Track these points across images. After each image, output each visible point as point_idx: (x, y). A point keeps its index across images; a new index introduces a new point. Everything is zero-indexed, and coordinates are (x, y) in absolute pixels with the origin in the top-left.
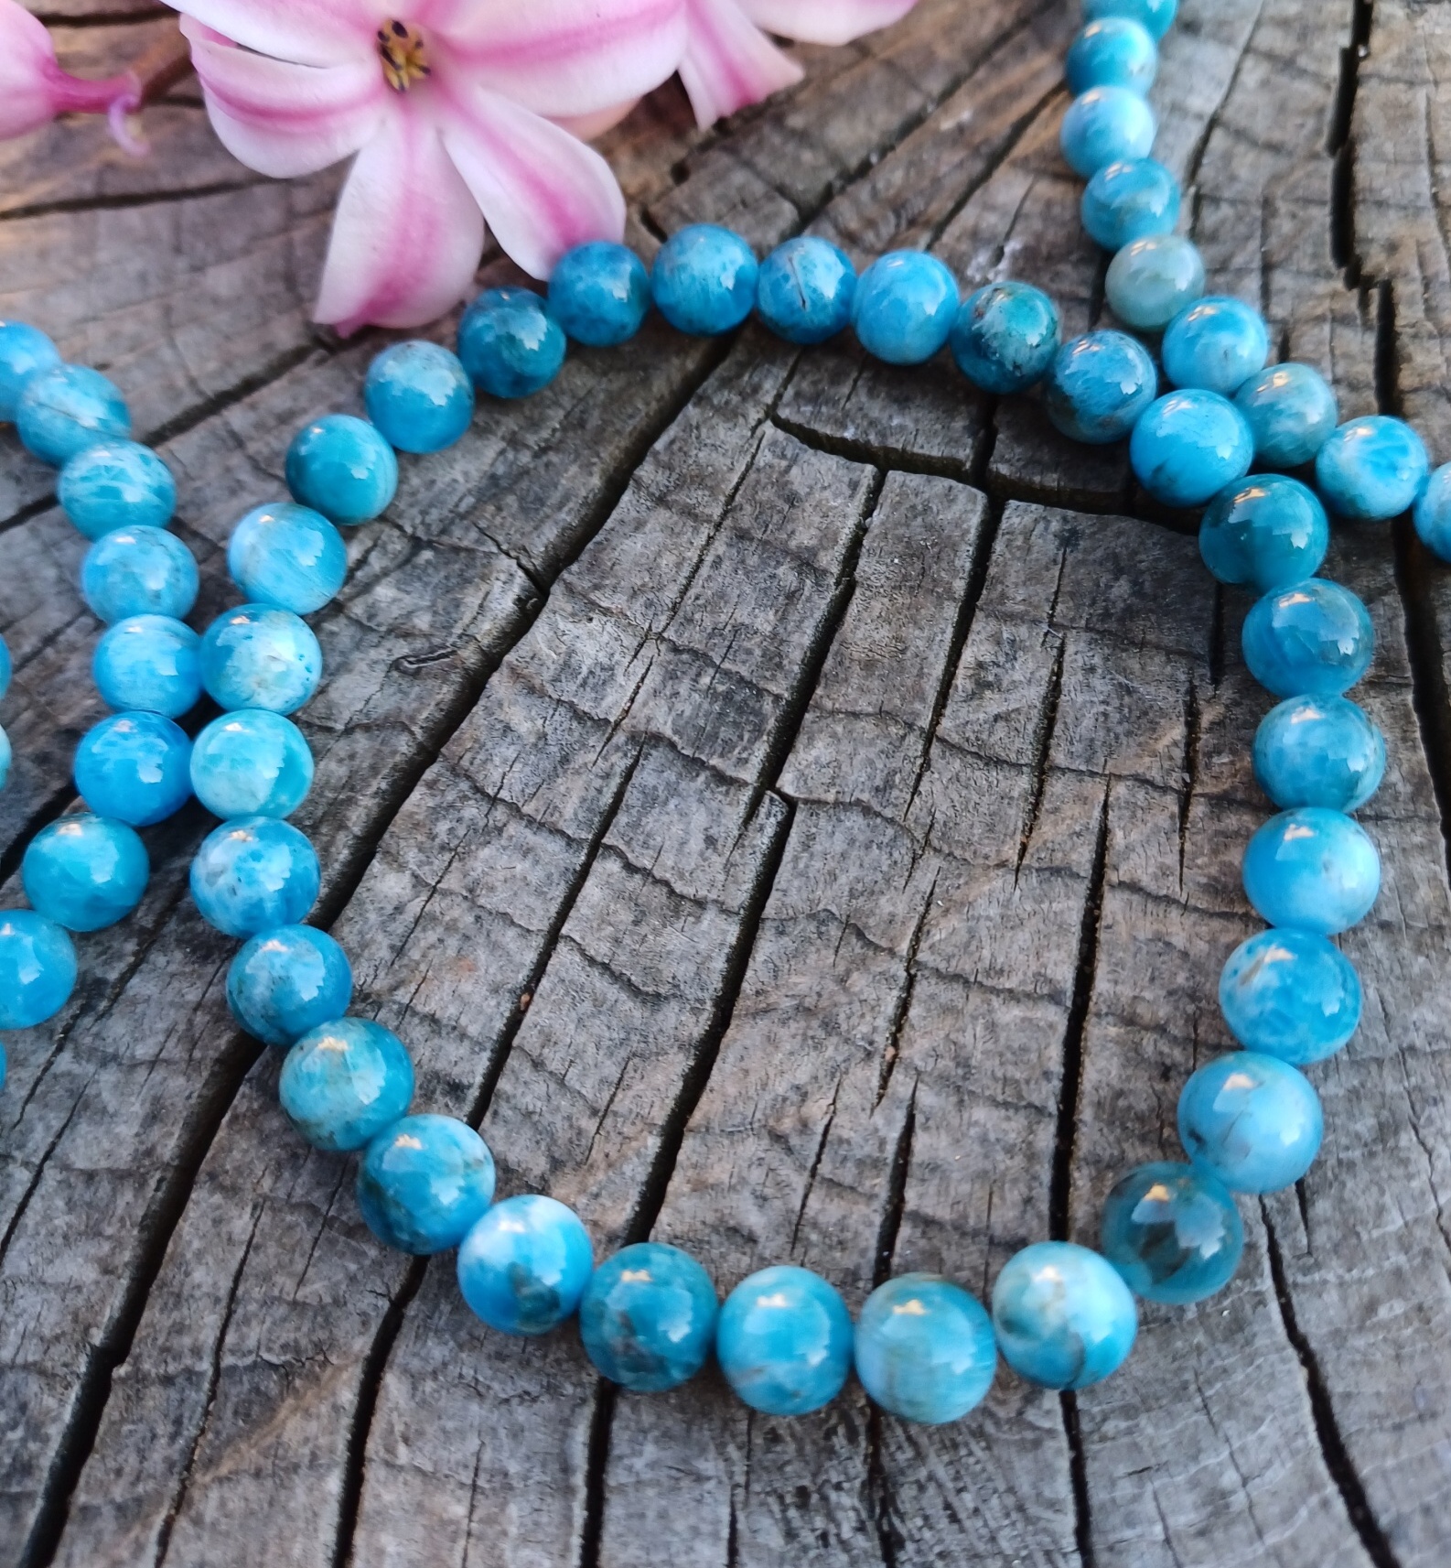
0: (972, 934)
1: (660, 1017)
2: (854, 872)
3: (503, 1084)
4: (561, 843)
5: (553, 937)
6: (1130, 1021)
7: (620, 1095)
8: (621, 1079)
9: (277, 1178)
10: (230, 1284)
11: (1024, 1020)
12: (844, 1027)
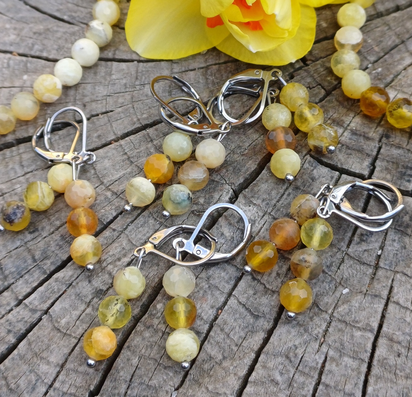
0: (350, 310)
1: (258, 322)
2: (318, 289)
3: (212, 333)
4: (235, 269)
5: (230, 295)
6: (391, 340)
7: (245, 341)
8: (245, 337)
9: (146, 350)
10: (131, 377)
11: (361, 335)
12: (310, 331)
